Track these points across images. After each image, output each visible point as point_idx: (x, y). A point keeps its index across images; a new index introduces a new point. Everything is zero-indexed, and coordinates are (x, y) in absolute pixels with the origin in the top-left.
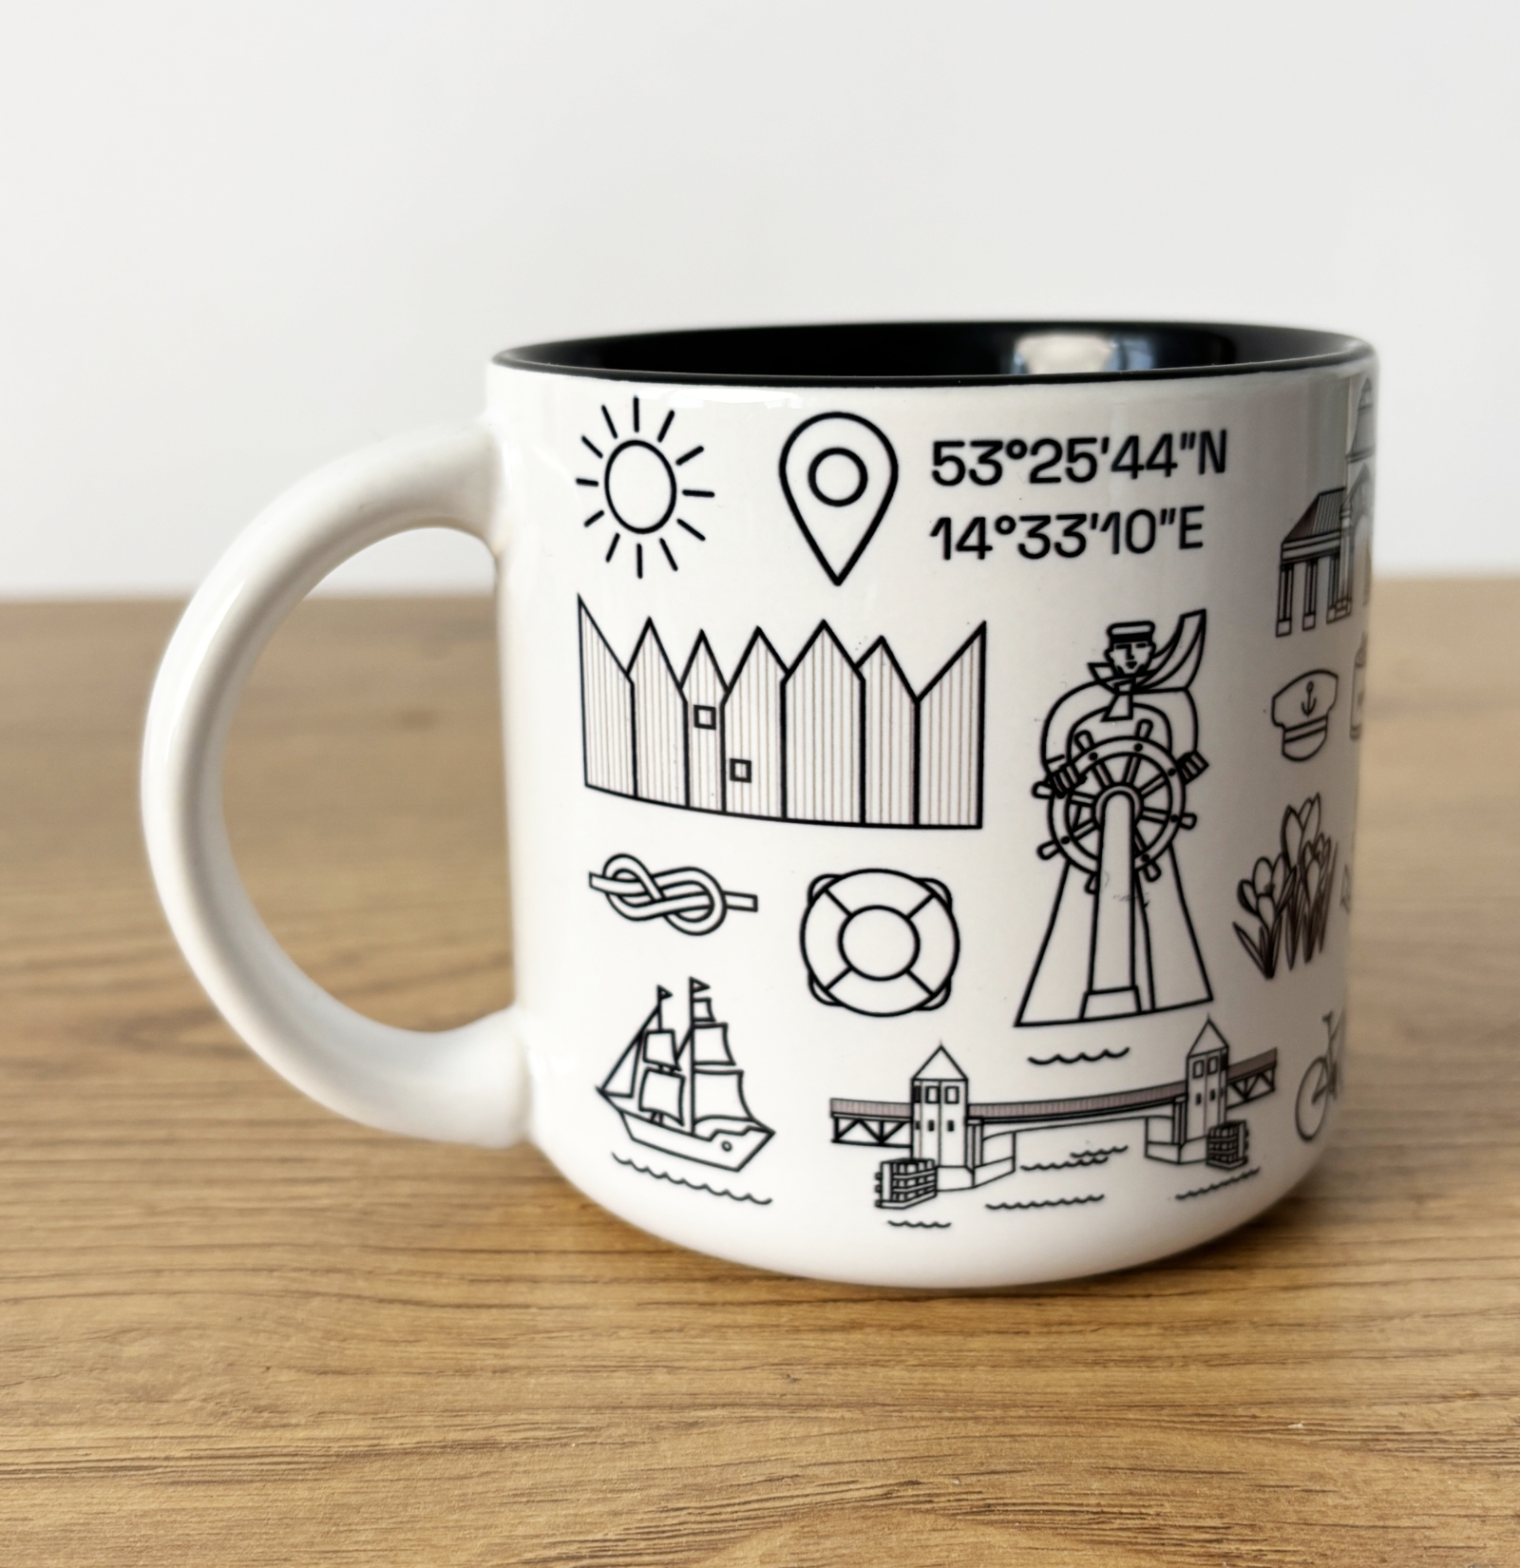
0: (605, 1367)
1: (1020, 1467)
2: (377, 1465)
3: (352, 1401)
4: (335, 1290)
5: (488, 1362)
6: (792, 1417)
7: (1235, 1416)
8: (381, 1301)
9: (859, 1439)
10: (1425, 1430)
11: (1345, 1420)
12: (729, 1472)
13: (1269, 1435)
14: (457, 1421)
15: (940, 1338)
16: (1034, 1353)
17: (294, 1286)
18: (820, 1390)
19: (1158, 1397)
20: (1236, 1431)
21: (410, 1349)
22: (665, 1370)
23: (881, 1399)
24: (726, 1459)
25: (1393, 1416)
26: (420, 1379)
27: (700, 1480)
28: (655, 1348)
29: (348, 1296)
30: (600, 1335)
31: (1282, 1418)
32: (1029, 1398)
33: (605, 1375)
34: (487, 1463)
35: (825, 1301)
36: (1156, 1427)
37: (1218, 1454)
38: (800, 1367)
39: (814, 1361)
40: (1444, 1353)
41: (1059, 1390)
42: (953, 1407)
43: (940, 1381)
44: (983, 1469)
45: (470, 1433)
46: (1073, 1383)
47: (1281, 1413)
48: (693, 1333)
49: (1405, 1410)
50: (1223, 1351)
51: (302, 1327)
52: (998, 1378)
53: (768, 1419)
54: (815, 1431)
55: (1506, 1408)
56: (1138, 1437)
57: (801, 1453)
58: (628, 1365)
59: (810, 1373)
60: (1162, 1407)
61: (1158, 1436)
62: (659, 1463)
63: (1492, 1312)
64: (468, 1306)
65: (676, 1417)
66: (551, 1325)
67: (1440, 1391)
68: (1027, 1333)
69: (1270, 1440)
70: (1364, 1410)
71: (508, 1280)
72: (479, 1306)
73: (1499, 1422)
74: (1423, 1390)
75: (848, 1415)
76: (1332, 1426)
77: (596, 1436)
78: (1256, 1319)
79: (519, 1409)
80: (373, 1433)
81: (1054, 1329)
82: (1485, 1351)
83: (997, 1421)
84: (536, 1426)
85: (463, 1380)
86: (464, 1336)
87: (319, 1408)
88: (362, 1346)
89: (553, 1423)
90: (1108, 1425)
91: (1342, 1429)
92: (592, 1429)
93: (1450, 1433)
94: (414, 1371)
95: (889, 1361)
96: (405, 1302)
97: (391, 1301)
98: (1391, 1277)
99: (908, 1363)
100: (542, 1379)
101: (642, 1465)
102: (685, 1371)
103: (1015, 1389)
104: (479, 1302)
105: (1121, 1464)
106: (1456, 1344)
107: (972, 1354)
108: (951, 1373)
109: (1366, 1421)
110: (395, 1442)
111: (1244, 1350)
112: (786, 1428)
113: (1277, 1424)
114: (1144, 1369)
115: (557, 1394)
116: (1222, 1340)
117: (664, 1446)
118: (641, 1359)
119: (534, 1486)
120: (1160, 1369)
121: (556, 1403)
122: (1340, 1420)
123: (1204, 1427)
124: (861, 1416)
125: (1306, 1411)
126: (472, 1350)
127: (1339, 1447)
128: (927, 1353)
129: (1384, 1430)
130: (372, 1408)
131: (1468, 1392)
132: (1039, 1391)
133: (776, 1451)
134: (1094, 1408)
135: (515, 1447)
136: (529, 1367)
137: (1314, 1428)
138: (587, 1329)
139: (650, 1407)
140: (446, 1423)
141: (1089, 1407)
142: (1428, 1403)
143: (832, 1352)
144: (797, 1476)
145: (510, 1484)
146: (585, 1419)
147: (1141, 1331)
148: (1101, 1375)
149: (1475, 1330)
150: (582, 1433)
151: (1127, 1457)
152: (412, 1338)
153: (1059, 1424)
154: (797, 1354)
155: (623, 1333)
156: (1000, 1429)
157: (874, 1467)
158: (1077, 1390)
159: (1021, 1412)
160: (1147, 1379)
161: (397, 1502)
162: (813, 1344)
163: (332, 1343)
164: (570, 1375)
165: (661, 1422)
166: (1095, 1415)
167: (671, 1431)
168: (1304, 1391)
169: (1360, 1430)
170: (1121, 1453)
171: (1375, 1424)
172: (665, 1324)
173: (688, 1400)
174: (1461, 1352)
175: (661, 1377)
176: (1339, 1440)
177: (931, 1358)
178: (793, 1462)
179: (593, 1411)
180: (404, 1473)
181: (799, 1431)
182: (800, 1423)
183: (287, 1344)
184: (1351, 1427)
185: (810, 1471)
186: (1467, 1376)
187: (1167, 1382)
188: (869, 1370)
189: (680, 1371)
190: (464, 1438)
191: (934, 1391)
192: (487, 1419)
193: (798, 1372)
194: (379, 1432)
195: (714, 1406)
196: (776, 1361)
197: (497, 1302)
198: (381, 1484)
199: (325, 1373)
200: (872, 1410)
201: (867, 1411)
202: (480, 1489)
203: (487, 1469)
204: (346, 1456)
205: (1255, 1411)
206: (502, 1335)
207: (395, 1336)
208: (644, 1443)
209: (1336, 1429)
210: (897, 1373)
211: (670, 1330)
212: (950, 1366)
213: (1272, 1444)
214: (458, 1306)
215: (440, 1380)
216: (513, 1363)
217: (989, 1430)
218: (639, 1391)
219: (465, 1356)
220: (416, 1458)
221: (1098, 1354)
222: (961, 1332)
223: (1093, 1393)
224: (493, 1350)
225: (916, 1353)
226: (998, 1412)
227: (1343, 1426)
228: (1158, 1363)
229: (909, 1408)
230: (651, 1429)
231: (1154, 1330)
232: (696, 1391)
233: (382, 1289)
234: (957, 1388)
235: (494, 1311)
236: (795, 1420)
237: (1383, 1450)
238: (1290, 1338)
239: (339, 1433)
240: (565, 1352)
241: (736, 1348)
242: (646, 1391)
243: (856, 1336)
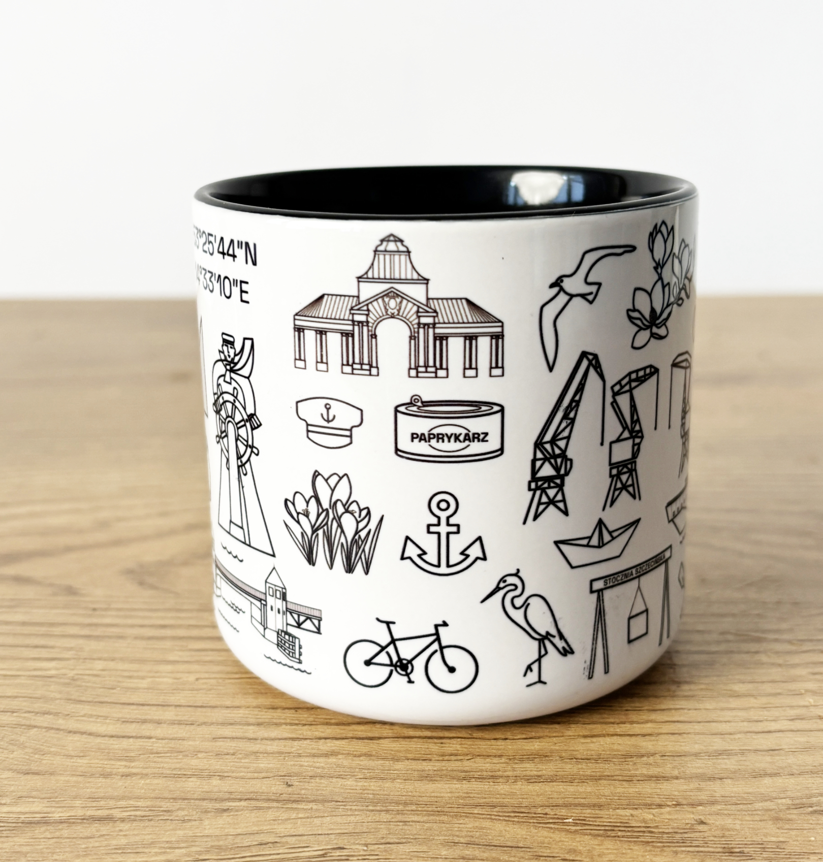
0: (185, 775)
1: (404, 841)
2: (43, 829)
3: (39, 791)
4: (45, 725)
5: (120, 770)
6: (283, 808)
7: (535, 813)
8: (70, 732)
9: (317, 821)
10: (643, 825)
11: (598, 817)
12: (238, 840)
13: (552, 826)
14: (94, 804)
15: (381, 762)
16: (431, 773)
17: (24, 722)
18: (303, 792)
19: (494, 800)
20: (534, 823)
21: (79, 761)
22: (218, 778)
23: (336, 798)
24: (239, 831)
25: (627, 816)
26: (80, 779)
27: (221, 843)
28: (216, 765)
29: (52, 729)
30: (187, 756)
31: (562, 816)
32: (421, 799)
33: (184, 779)
34: (105, 829)
35: (320, 738)
36: (488, 818)
37: (519, 836)
38: (295, 778)
39: (304, 774)
40: (666, 778)
41: (439, 795)
42: (375, 804)
43: (373, 788)
44: (383, 841)
45: (100, 811)
46: (448, 791)
47: (563, 812)
48: (240, 756)
49: (634, 812)
50: (540, 773)
51: (22, 746)
52: (407, 787)
53: (269, 808)
54: (294, 816)
55: (693, 813)
56: (477, 824)
57: (281, 829)
58: (199, 774)
59: (300, 782)
60: (495, 807)
61: (487, 824)
62: (201, 833)
63: (702, 755)
64: (118, 737)
65: (218, 806)
66: (161, 749)
67: (658, 801)
68: (430, 760)
69: (551, 828)
70: (611, 812)
71: (144, 721)
72: (123, 737)
73: (687, 821)
74: (648, 801)
75: (315, 807)
76: (589, 821)
77: (170, 816)
78: (564, 754)
79: (130, 798)
80: (46, 810)
81: (446, 758)
82: (691, 778)
83: (399, 812)
84: (138, 808)
85: (104, 780)
86: (111, 754)
87: (19, 794)
88: (52, 759)
89: (147, 807)
90: (461, 816)
91: (595, 823)
92: (168, 811)
93: (657, 827)
94: (78, 773)
95: (347, 775)
96: (83, 733)
97: (75, 733)
98: (649, 731)
99: (357, 777)
100: (148, 781)
101: (191, 833)
102: (230, 778)
103: (414, 794)
104: (124, 734)
105: (462, 840)
106: (676, 773)
107: (395, 772)
108: (380, 783)
109: (611, 819)
110: (56, 816)
111: (551, 773)
112: (278, 814)
113: (558, 818)
114: (491, 783)
115: (154, 790)
116: (540, 766)
117: (206, 822)
118: (206, 771)
119: (128, 844)
120: (500, 784)
121: (152, 795)
122: (593, 817)
123: (516, 819)
124: (322, 808)
125: (577, 811)
126: (113, 762)
127: (590, 834)
128: (370, 771)
129: (618, 824)
130: (48, 795)
131: (674, 803)
132: (428, 795)
133: (268, 827)
134: (456, 806)
135: (123, 820)
136: (142, 774)
137: (578, 822)
138: (181, 752)
139: (204, 799)
140: (88, 805)
141: (453, 806)
142: (649, 809)
143: (315, 769)
144: (276, 842)
145: (114, 842)
146: (166, 805)
147: (496, 760)
148: (466, 786)
149: (689, 765)
150: (161, 813)
151: (466, 836)
152: (82, 754)
153: (433, 815)
154: (296, 769)
155: (200, 755)
156: (400, 817)
157: (321, 838)
158: (449, 795)
159: (414, 808)
160: (492, 789)
161: (49, 851)
162: (306, 764)
163: (36, 756)
164: (164, 779)
165: (209, 808)
166: (455, 810)
167: (212, 814)
168: (579, 799)
169: (605, 824)
170: (464, 834)
171: (615, 821)
172: (226, 751)
173: (227, 796)
174: (677, 778)
175: (215, 782)
176: (591, 830)
177: (371, 774)
178: (277, 834)
179: (171, 801)
180: (58, 834)
181: (285, 816)
182: (286, 811)
183: (11, 756)
184: (600, 822)
185: (284, 840)
186: (676, 793)
187: (502, 792)
188: (334, 780)
189: (227, 778)
190: (96, 814)
191: (368, 794)
192: (112, 803)
193: (294, 781)
194: (49, 810)
195: (240, 800)
196: (283, 774)
197: (134, 735)
198: (42, 840)
199: (28, 774)
200: (330, 804)
201: (326, 804)
202: (97, 844)
203: (104, 833)
204: (28, 823)
205: (548, 810)
206: (132, 754)
207: (73, 753)
208: (195, 820)
209: (591, 823)
210: (350, 782)
211: (228, 754)
212: (382, 779)
213: (552, 831)
214: (112, 737)
215: (90, 780)
216: (134, 771)
217: (393, 818)
218: (200, 789)
219: (108, 766)
220: (66, 825)
221: (467, 774)
222: (393, 759)
223: (458, 797)
224: (123, 763)
225: (364, 771)
226: (401, 807)
227: (595, 821)
228: (501, 780)
229: (350, 804)
230: (202, 812)
231: (503, 760)
232: (233, 790)
233: (72, 724)
234: (382, 792)
235: (131, 740)
236: (284, 809)
237: (615, 837)
238: (580, 766)
239: (27, 810)
240: (165, 765)
241: (262, 765)
242: (204, 790)
243: (332, 760)
